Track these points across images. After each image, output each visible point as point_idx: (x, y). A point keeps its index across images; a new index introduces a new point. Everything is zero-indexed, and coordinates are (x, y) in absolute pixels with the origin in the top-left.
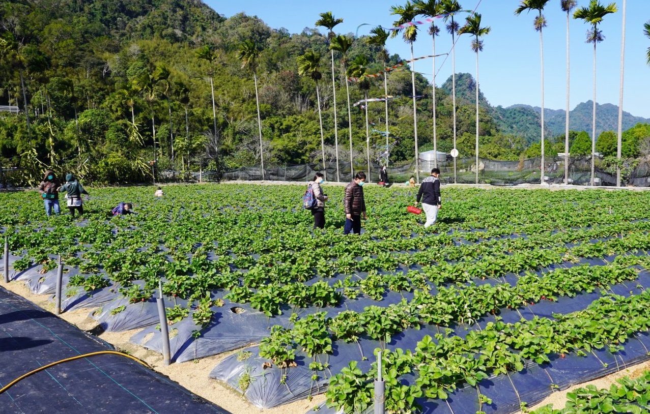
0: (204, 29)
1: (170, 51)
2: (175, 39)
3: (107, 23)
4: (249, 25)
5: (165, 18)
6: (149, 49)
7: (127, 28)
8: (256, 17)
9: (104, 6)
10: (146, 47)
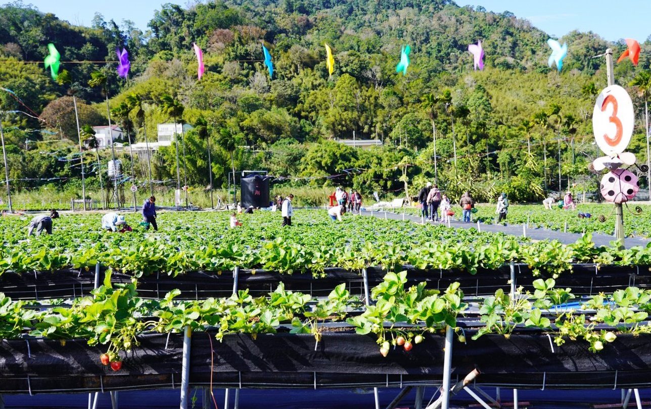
0: (534, 52)
1: (502, 79)
2: (508, 66)
3: (441, 59)
4: (583, 42)
5: (495, 48)
6: (482, 78)
7: (459, 61)
8: (590, 33)
9: (439, 44)
10: (479, 78)
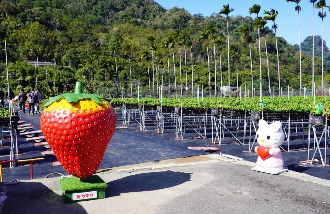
0: (154, 16)
1: (134, 30)
2: (137, 23)
3: (103, 15)
4: (179, 13)
5: (134, 12)
6: (123, 29)
7: (114, 17)
8: (183, 9)
9: (103, 6)
10: (121, 29)
